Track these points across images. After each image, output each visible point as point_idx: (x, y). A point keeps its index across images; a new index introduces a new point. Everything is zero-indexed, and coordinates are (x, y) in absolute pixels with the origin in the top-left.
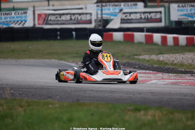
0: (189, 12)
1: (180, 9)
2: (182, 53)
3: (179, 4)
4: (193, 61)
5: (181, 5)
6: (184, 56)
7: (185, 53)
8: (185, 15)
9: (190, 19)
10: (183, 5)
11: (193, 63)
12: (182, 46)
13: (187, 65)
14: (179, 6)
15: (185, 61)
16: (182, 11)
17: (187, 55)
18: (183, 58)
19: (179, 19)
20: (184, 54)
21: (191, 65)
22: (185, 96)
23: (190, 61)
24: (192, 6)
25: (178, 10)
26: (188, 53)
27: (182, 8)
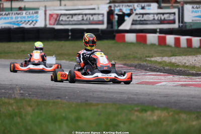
1: (194, 10)
2: (194, 55)
3: (193, 5)
5: (195, 6)
6: (196, 58)
7: (198, 56)
8: (199, 17)
10: (198, 6)
13: (198, 67)
14: (193, 8)
15: (197, 63)
16: (196, 12)
17: (199, 58)
18: (195, 60)
19: (193, 20)
20: (196, 57)
22: (193, 98)
25: (192, 12)
27: (196, 9)
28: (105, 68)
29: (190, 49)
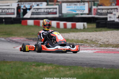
0: (73, 8)
4: (74, 38)
5: (69, 4)
6: (69, 35)
8: (71, 10)
9: (74, 13)
11: (74, 39)
12: (69, 29)
13: (70, 40)
14: (67, 5)
15: (70, 38)
16: (69, 7)
18: (68, 36)
19: (67, 12)
20: (69, 34)
21: (73, 40)
22: (67, 58)
23: (73, 38)
24: (75, 5)
25: (67, 7)
26: (72, 33)
28: (63, 43)
29: (65, 29)
